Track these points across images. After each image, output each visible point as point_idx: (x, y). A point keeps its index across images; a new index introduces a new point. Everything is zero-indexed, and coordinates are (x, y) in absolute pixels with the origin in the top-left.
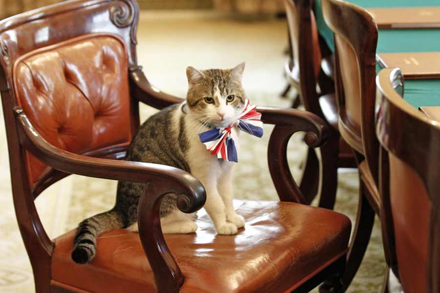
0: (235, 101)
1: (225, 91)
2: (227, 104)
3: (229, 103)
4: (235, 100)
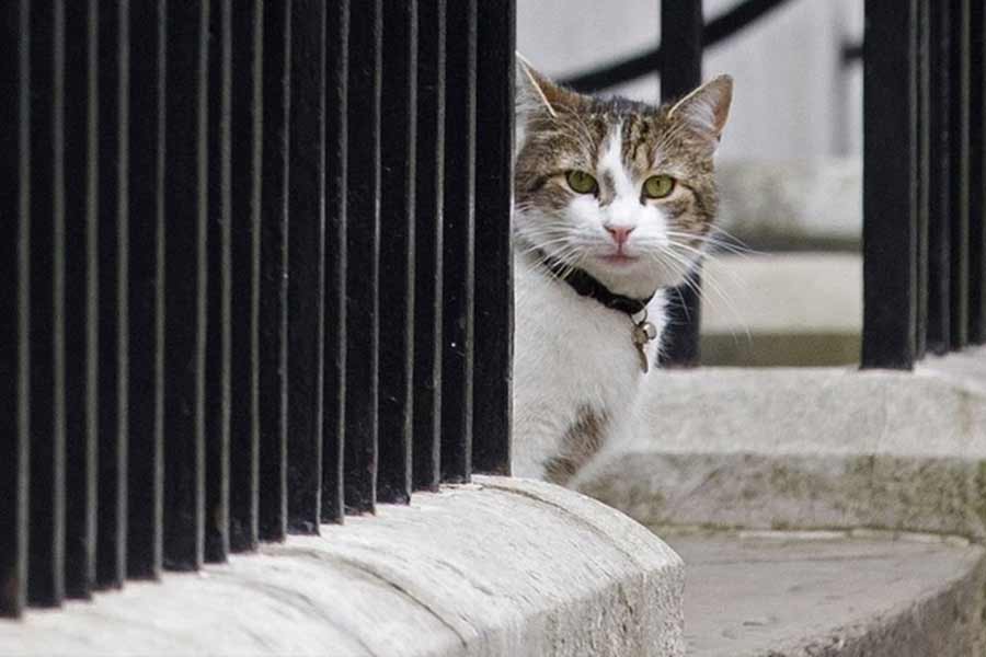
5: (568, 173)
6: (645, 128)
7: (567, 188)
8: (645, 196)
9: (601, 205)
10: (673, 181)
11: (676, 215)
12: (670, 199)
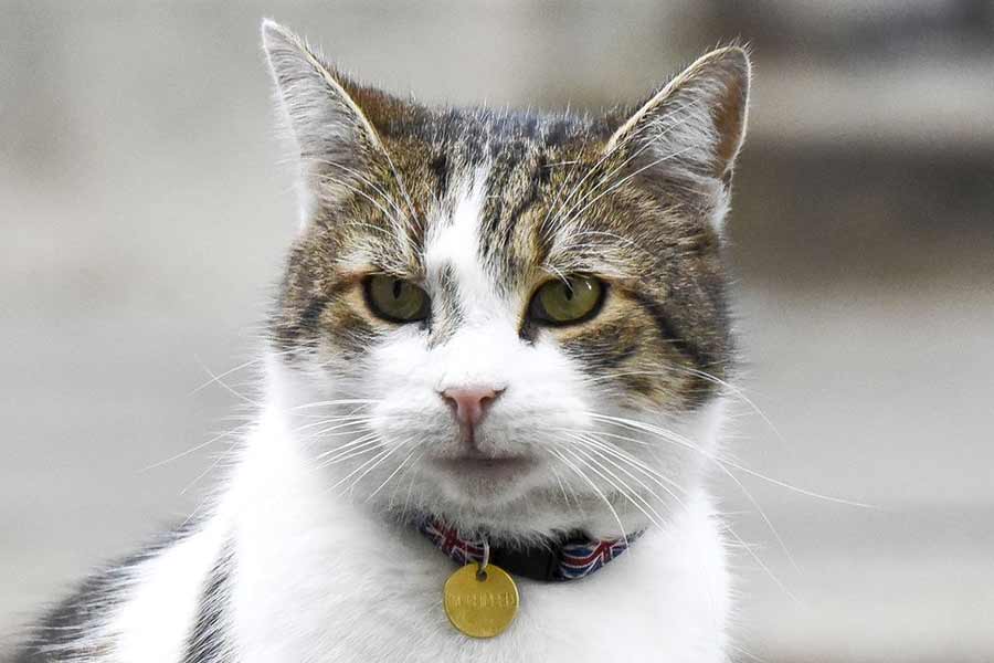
4: (606, 314)
6: (542, 173)
7: (366, 314)
8: (533, 322)
9: (433, 345)
10: (603, 287)
12: (592, 326)
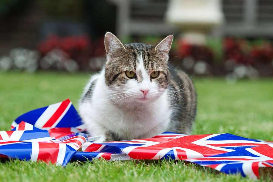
0: (160, 78)
1: (150, 65)
2: (151, 81)
3: (153, 80)
4: (160, 76)
5: (126, 72)
7: (126, 77)
9: (138, 83)
11: (161, 83)
